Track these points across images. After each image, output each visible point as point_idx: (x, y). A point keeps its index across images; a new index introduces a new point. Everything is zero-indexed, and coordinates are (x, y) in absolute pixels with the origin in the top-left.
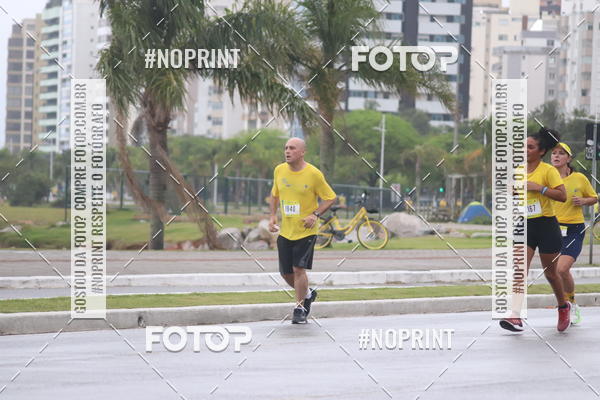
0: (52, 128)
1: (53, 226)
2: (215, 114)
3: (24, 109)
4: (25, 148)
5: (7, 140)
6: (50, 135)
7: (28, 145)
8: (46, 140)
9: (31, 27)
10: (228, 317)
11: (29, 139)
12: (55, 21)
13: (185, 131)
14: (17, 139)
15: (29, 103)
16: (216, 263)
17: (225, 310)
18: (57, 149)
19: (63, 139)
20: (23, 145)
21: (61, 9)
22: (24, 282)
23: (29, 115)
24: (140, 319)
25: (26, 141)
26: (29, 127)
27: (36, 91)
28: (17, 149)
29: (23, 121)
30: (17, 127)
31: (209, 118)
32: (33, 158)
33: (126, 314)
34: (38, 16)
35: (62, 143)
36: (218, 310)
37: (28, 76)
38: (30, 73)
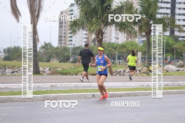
0: (71, 41)
1: (71, 68)
2: (117, 36)
3: (63, 35)
4: (64, 46)
5: (59, 44)
6: (71, 43)
7: (64, 45)
8: (70, 44)
9: (65, 12)
10: (119, 95)
11: (65, 43)
12: (72, 10)
13: (108, 42)
14: (61, 43)
15: (65, 33)
16: (116, 80)
17: (118, 93)
18: (72, 46)
19: (74, 43)
20: (63, 45)
21: (74, 7)
22: (61, 85)
23: (65, 37)
24: (93, 95)
25: (64, 44)
26: (65, 40)
27: (67, 30)
28: (61, 46)
29: (63, 38)
30: (61, 40)
31: (115, 37)
32: (66, 49)
33: (89, 94)
34: (68, 9)
35: (74, 45)
36: (116, 93)
37: (64, 26)
38: (65, 25)
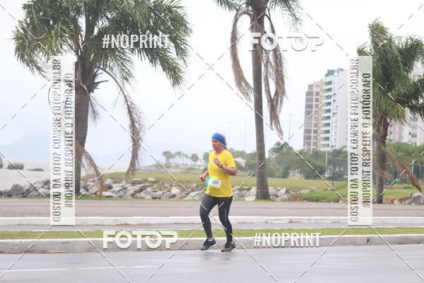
0: (327, 139)
1: (326, 190)
2: (413, 132)
3: (313, 128)
4: (313, 149)
5: (304, 145)
6: (326, 142)
7: (315, 147)
8: (325, 145)
9: (317, 86)
10: (416, 240)
11: (315, 144)
12: (330, 83)
13: (397, 141)
14: (309, 144)
15: (316, 125)
16: (410, 211)
17: (414, 237)
18: (329, 149)
19: (333, 144)
20: (312, 147)
21: (333, 76)
22: (309, 220)
23: (316, 132)
24: (368, 240)
25: (314, 145)
26: (316, 138)
27: (320, 119)
28: (309, 149)
29: (313, 135)
30: (309, 138)
31: (410, 134)
32: (317, 154)
33: (361, 238)
34: (322, 80)
35: (332, 146)
36: (410, 237)
37: (315, 111)
38: (317, 110)
